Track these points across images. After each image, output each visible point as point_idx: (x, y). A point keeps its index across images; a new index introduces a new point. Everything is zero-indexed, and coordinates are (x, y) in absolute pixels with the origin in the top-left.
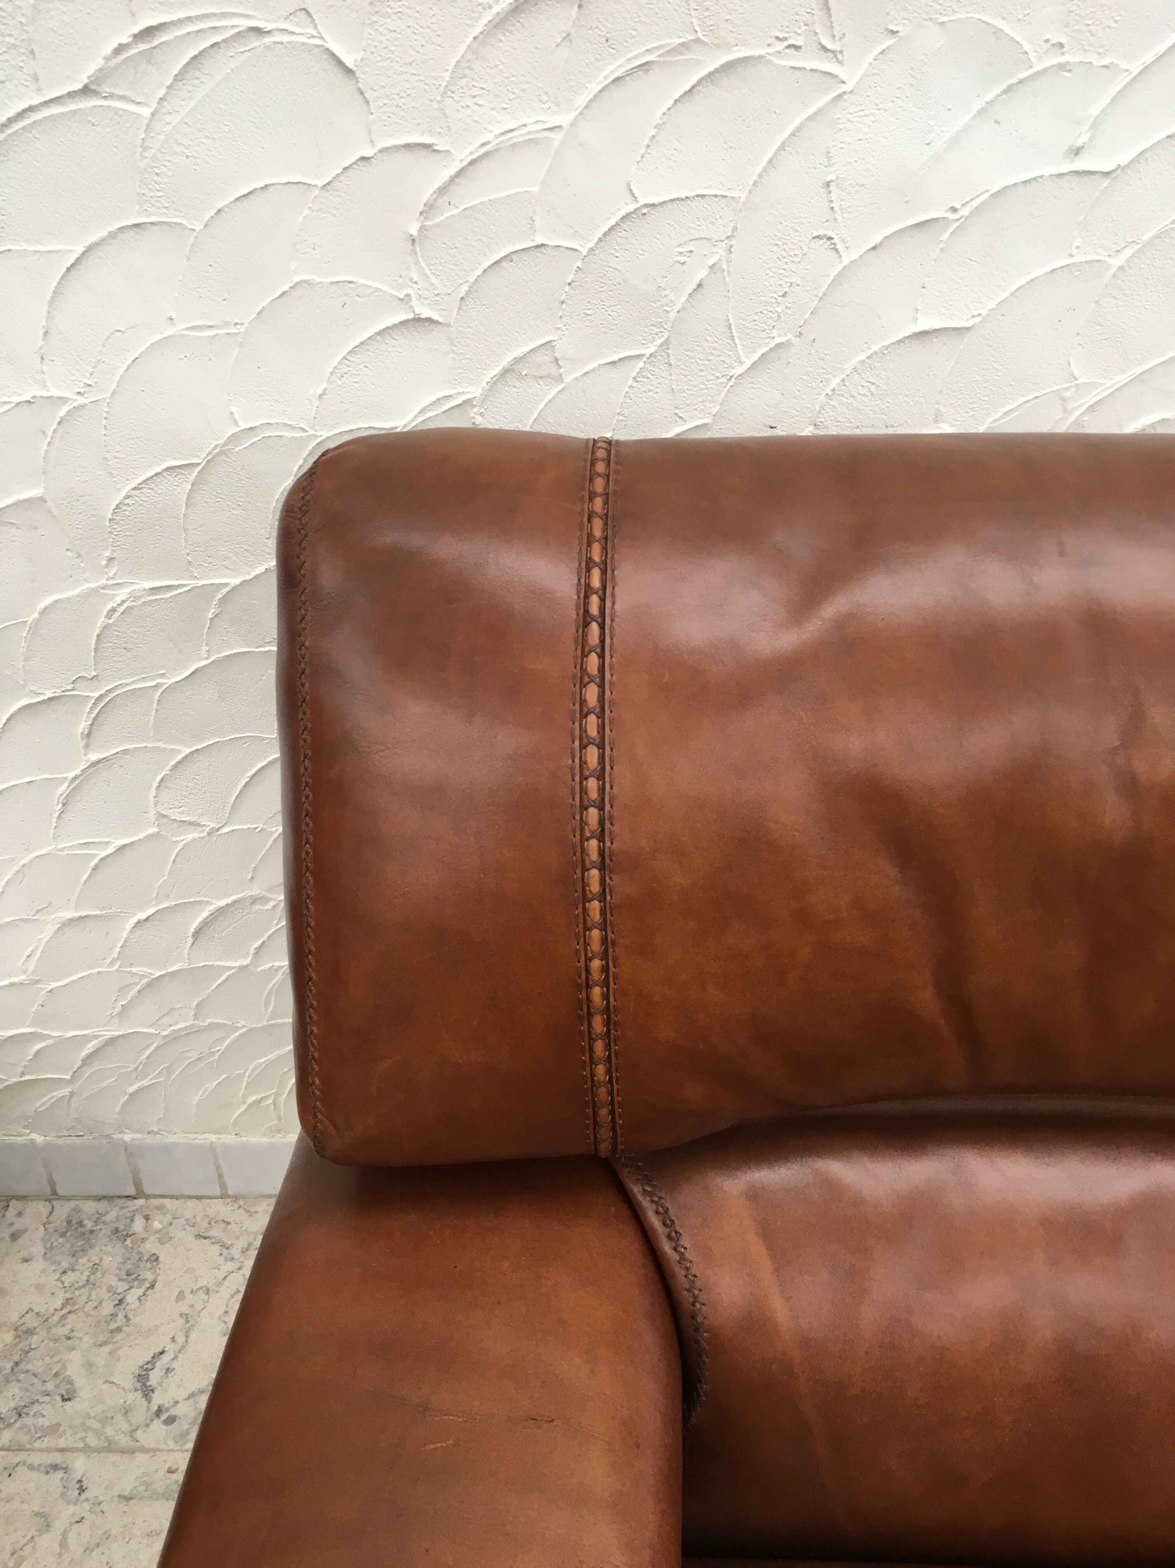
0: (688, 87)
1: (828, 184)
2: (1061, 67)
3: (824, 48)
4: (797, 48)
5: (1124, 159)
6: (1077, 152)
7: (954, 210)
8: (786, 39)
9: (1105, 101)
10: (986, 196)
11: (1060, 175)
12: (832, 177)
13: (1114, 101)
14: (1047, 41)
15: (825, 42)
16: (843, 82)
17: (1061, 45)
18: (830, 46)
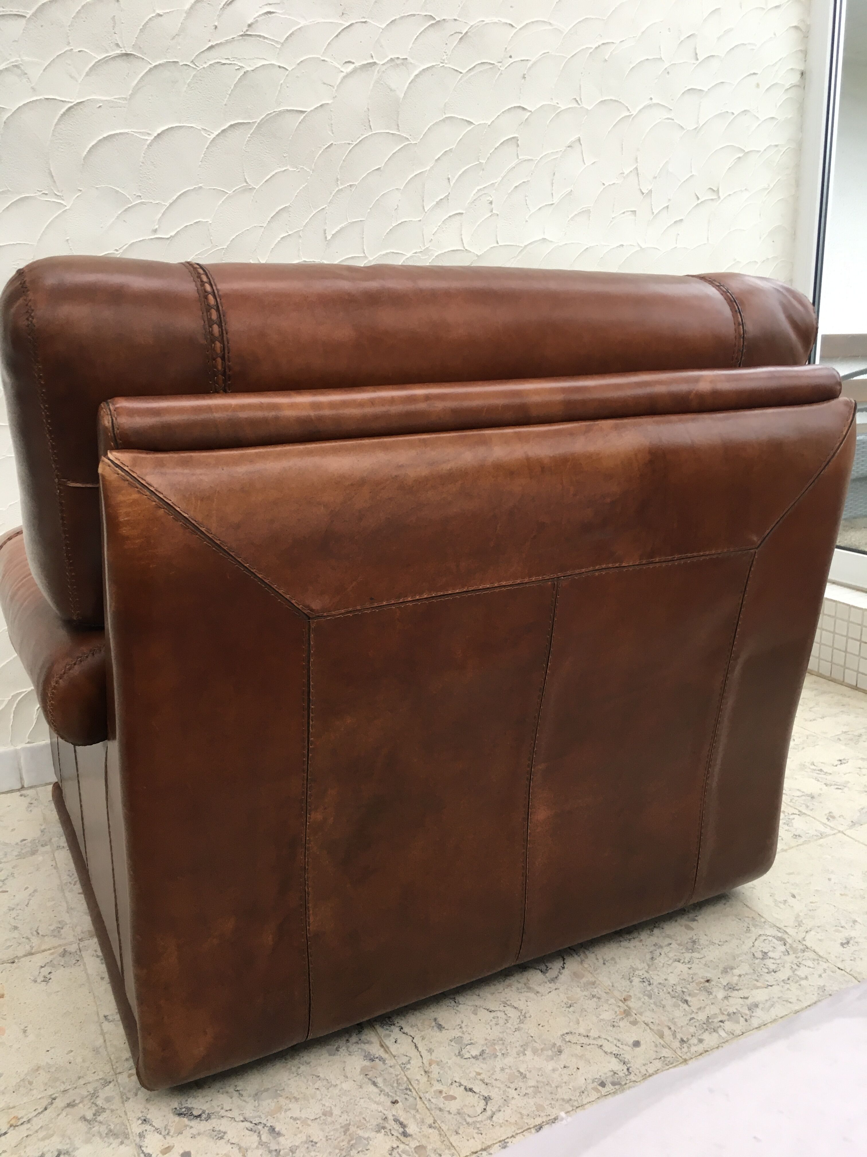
0: (7, 205)
1: (67, 240)
2: (142, 203)
3: (56, 194)
4: (46, 194)
5: (173, 234)
6: (155, 231)
7: (117, 250)
8: (41, 191)
9: (160, 215)
10: (127, 246)
11: (151, 239)
12: (68, 238)
13: (163, 214)
14: (135, 195)
15: (56, 193)
16: (66, 206)
17: (140, 196)
18: (58, 194)
